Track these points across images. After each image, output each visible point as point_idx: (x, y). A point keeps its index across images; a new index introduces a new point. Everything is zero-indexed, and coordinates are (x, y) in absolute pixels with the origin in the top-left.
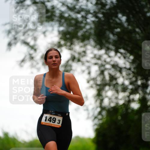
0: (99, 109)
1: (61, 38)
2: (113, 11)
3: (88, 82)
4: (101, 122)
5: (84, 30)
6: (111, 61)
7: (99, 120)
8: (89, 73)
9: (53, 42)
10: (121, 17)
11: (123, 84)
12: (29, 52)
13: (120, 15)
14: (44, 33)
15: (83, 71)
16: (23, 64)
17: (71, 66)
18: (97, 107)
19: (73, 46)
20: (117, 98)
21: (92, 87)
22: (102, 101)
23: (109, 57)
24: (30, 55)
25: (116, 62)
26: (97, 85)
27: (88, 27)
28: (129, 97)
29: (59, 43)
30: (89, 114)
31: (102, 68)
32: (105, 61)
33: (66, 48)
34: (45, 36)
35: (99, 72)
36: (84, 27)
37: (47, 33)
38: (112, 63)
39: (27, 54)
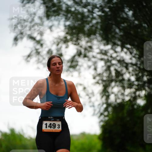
0: (105, 106)
1: (67, 33)
2: (120, 5)
3: (94, 78)
4: (107, 118)
5: (91, 25)
6: (117, 56)
7: (105, 116)
8: (95, 69)
9: (60, 36)
10: (128, 12)
11: (129, 80)
12: (35, 47)
13: (126, 10)
14: (50, 28)
15: (90, 67)
16: (29, 59)
17: (77, 62)
18: (103, 104)
19: (79, 41)
20: (123, 94)
21: (98, 83)
22: (108, 97)
23: (116, 52)
24: (37, 50)
25: (122, 57)
26: (103, 81)
27: (94, 22)
28: (135, 93)
29: (66, 38)
30: (95, 110)
31: (109, 64)
32: (111, 57)
33: (73, 43)
34: (51, 31)
35: (105, 68)
36: (91, 22)
37: (53, 28)
38: (118, 58)
39: (34, 49)
